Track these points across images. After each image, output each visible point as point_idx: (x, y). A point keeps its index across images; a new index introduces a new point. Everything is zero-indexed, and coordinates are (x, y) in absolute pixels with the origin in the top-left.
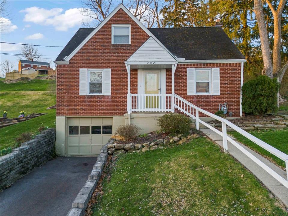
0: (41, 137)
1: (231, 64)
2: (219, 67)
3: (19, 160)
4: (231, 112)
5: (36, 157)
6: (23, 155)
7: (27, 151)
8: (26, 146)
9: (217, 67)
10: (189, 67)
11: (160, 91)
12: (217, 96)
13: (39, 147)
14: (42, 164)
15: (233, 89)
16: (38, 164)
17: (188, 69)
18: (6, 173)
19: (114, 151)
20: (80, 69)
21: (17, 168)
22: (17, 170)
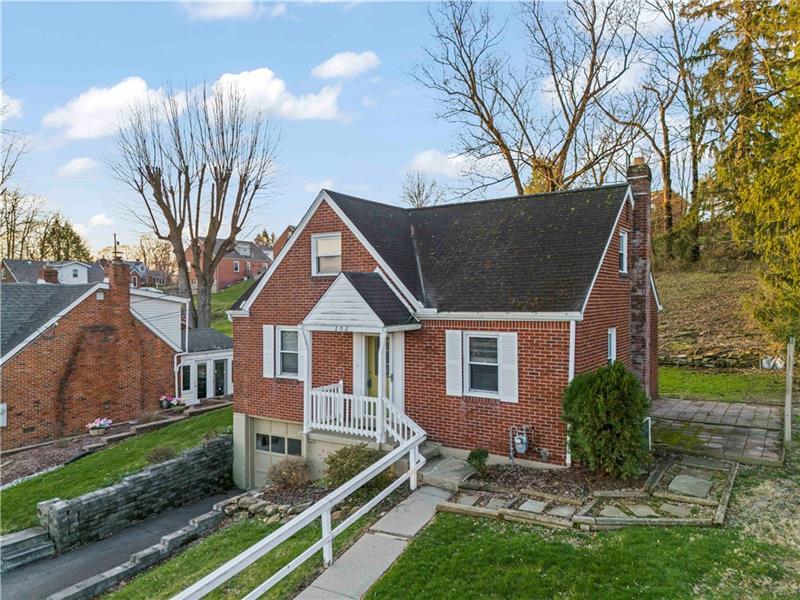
0: (188, 455)
1: (546, 324)
2: (516, 330)
3: (128, 496)
4: (545, 449)
5: (173, 490)
6: (139, 488)
7: (149, 482)
8: (149, 473)
9: (511, 331)
10: (449, 329)
11: (392, 380)
12: (511, 404)
13: (183, 472)
14: (188, 503)
15: (551, 391)
16: (176, 502)
17: (447, 331)
18: (97, 517)
19: (236, 511)
20: (264, 326)
21: (124, 510)
22: (123, 513)
